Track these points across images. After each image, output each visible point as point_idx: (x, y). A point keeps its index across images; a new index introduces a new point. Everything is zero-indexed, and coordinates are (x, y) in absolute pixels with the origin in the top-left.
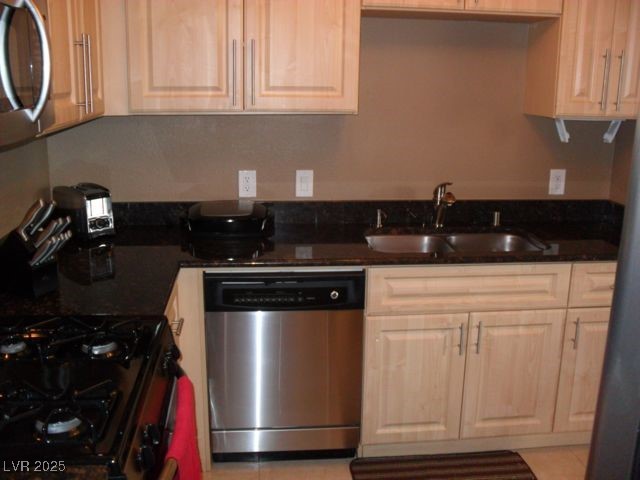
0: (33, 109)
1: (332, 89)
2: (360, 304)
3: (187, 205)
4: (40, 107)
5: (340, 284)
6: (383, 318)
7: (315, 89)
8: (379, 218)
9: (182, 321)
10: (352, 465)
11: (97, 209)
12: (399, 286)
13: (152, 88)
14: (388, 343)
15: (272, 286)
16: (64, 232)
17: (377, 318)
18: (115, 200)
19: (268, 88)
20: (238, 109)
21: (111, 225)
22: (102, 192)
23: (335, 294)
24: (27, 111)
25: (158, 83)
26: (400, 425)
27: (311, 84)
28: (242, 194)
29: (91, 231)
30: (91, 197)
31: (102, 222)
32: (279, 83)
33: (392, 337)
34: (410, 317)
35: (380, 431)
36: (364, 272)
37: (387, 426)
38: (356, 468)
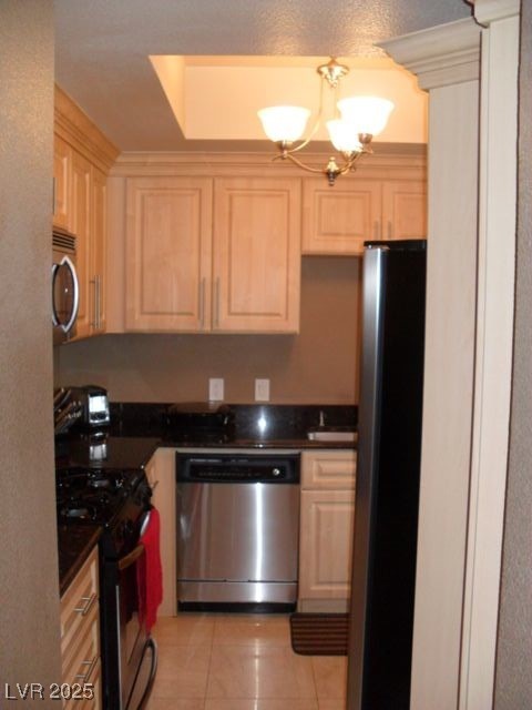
0: (66, 324)
1: (278, 315)
2: (296, 479)
3: (167, 406)
4: (70, 323)
5: (280, 463)
6: (315, 492)
7: (265, 314)
8: (322, 418)
9: (157, 482)
10: (291, 618)
11: (97, 405)
12: (327, 466)
13: (142, 313)
14: (319, 513)
15: (227, 463)
16: (77, 412)
17: (310, 492)
18: (111, 400)
19: (230, 313)
20: (207, 329)
21: (107, 418)
22: (102, 392)
23: (277, 472)
24: (63, 327)
25: (146, 309)
26: (330, 583)
27: (262, 311)
28: (212, 398)
29: (91, 421)
30: (93, 395)
31: (100, 415)
32: (239, 310)
33: (323, 508)
34: (337, 492)
35: (314, 588)
36: (300, 455)
37: (319, 583)
38: (294, 620)
